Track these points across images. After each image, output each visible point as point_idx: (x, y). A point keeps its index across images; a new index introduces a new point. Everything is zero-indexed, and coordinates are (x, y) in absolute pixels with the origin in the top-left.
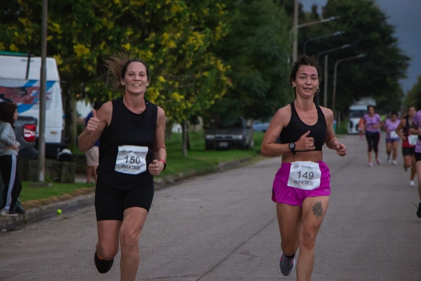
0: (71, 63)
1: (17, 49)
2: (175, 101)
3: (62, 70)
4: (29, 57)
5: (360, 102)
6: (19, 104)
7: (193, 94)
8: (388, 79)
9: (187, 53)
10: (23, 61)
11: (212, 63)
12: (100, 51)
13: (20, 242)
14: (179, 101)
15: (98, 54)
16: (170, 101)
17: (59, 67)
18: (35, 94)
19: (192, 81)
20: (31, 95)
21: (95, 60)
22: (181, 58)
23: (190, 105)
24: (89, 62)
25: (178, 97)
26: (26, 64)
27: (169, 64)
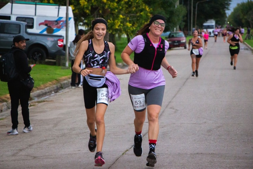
0: (78, 9)
1: (53, 2)
2: (127, 27)
3: (74, 12)
4: (59, 6)
5: (208, 22)
6: (55, 28)
7: (136, 23)
8: (221, 10)
9: (133, 4)
10: (56, 8)
11: (144, 7)
12: (92, 3)
13: (62, 100)
14: (129, 26)
15: (91, 4)
16: (125, 27)
17: (73, 11)
18: (62, 24)
19: (135, 17)
20: (60, 24)
21: (90, 8)
22: (130, 6)
23: (134, 29)
24: (87, 8)
25: (129, 25)
26: (57, 9)
27: (124, 9)
